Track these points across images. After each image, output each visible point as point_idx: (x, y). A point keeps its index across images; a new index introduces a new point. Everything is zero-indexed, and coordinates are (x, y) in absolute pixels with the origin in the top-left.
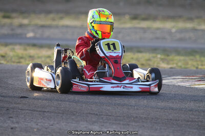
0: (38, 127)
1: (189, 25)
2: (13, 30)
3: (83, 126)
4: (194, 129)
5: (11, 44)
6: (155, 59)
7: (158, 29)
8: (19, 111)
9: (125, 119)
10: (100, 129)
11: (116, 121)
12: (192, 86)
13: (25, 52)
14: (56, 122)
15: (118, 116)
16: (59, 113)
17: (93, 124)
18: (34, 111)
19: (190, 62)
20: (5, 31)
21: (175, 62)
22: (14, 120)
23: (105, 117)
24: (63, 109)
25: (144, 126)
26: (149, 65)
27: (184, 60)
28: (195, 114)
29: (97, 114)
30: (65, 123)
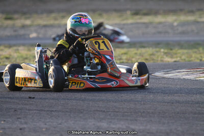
0: (46, 126)
1: (191, 18)
2: (15, 31)
3: (91, 123)
4: (202, 121)
5: (15, 45)
6: (159, 54)
7: (160, 23)
8: (27, 111)
9: (132, 115)
11: (123, 117)
12: (197, 79)
13: (29, 53)
14: (63, 121)
15: (126, 112)
16: (67, 112)
17: (101, 121)
18: (42, 110)
19: (194, 55)
20: (8, 33)
21: (179, 55)
22: (23, 121)
23: (113, 113)
24: (70, 107)
25: (151, 121)
26: (153, 59)
27: (187, 53)
28: (202, 106)
29: (104, 111)
30: (73, 122)
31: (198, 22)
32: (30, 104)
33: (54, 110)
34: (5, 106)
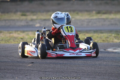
2: (27, 22)
6: (111, 37)
7: (112, 19)
8: (31, 71)
18: (40, 71)
26: (107, 41)
32: (34, 67)
33: (47, 71)
34: (18, 68)
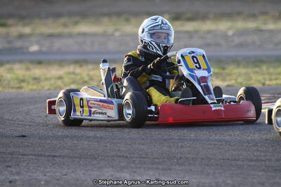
0: (46, 178)
1: (251, 25)
3: (108, 173)
4: (261, 171)
5: (8, 62)
7: (209, 32)
8: (21, 156)
9: (165, 162)
10: (131, 177)
11: (152, 164)
13: (28, 73)
14: (70, 171)
15: (155, 158)
16: (75, 157)
17: (121, 170)
18: (41, 155)
19: (254, 77)
21: (234, 77)
22: (13, 170)
23: (138, 159)
24: (80, 151)
25: (191, 170)
27: (246, 74)
28: (261, 149)
29: (127, 157)
30: (83, 172)
31: (261, 31)
32: (26, 146)
33: (58, 155)
